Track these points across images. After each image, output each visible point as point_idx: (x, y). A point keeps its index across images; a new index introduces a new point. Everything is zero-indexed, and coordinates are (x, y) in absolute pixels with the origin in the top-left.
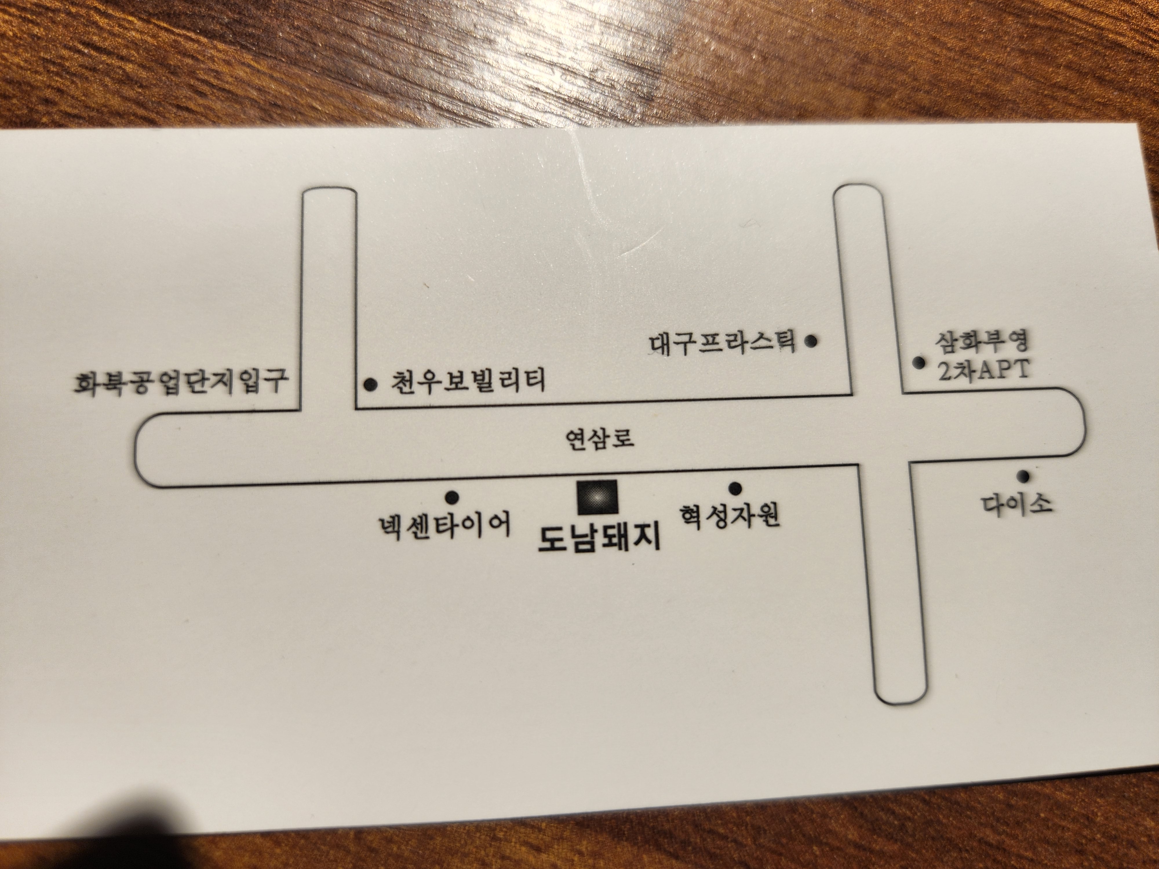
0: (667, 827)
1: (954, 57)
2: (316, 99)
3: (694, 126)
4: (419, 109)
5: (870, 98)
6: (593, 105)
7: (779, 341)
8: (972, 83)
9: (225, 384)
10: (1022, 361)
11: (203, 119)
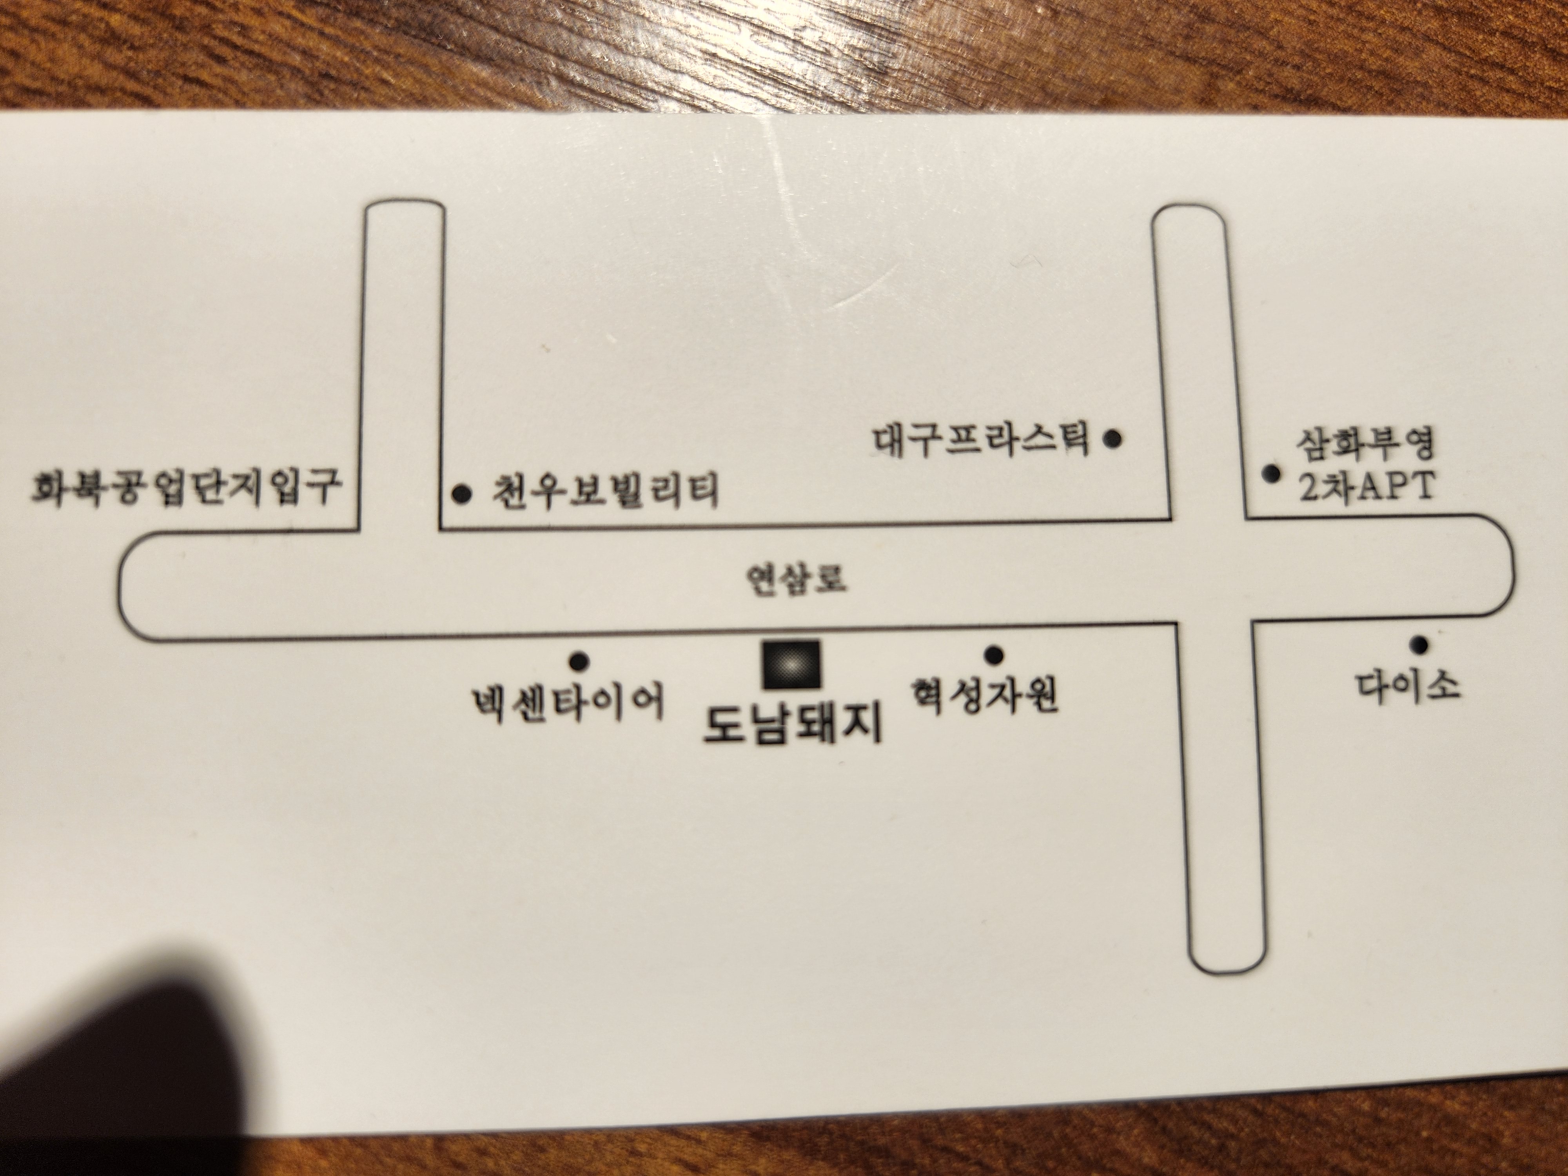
0: (882, 1141)
1: (1338, 15)
2: (386, 66)
3: (947, 113)
4: (539, 83)
5: (1212, 75)
6: (798, 80)
7: (1065, 438)
8: (1364, 55)
9: (250, 491)
10: (1424, 473)
11: (220, 96)
